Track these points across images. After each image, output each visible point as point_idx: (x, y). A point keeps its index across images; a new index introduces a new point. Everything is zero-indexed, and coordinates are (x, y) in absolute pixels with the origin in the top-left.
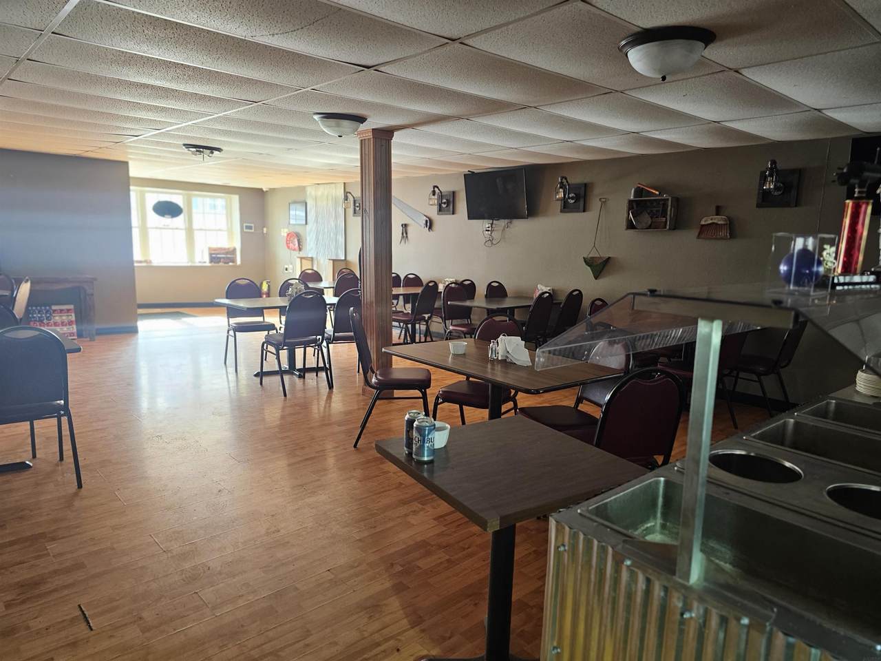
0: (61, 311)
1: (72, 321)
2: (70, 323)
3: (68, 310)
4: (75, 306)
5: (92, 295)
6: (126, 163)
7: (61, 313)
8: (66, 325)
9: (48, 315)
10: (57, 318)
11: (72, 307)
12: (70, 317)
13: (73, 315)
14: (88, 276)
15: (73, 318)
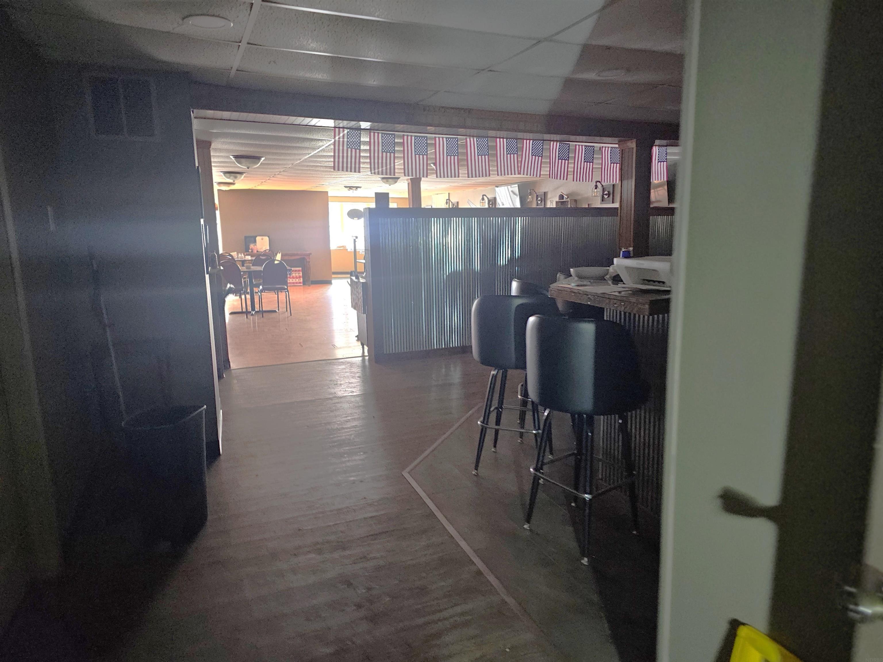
0: (296, 271)
1: (300, 276)
2: (300, 277)
3: (299, 271)
4: (302, 269)
5: (309, 262)
6: (327, 192)
7: (296, 272)
8: (297, 278)
9: (290, 273)
10: (294, 274)
11: (300, 269)
12: (300, 274)
13: (301, 273)
14: (308, 252)
15: (301, 274)
